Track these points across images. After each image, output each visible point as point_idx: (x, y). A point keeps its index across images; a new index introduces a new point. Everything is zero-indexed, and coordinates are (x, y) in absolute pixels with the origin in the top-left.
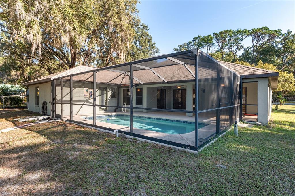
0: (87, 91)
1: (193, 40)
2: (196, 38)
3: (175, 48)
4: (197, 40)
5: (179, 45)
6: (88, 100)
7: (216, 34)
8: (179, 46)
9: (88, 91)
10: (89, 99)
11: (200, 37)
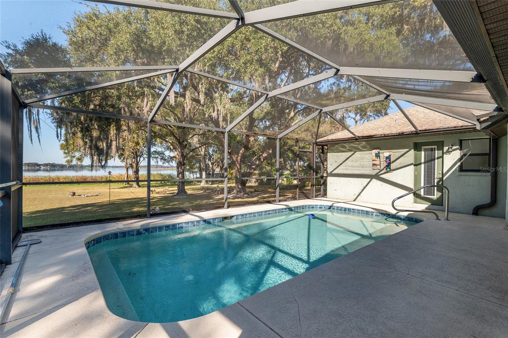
0: (378, 155)
6: (381, 174)
9: (381, 155)
10: (383, 172)
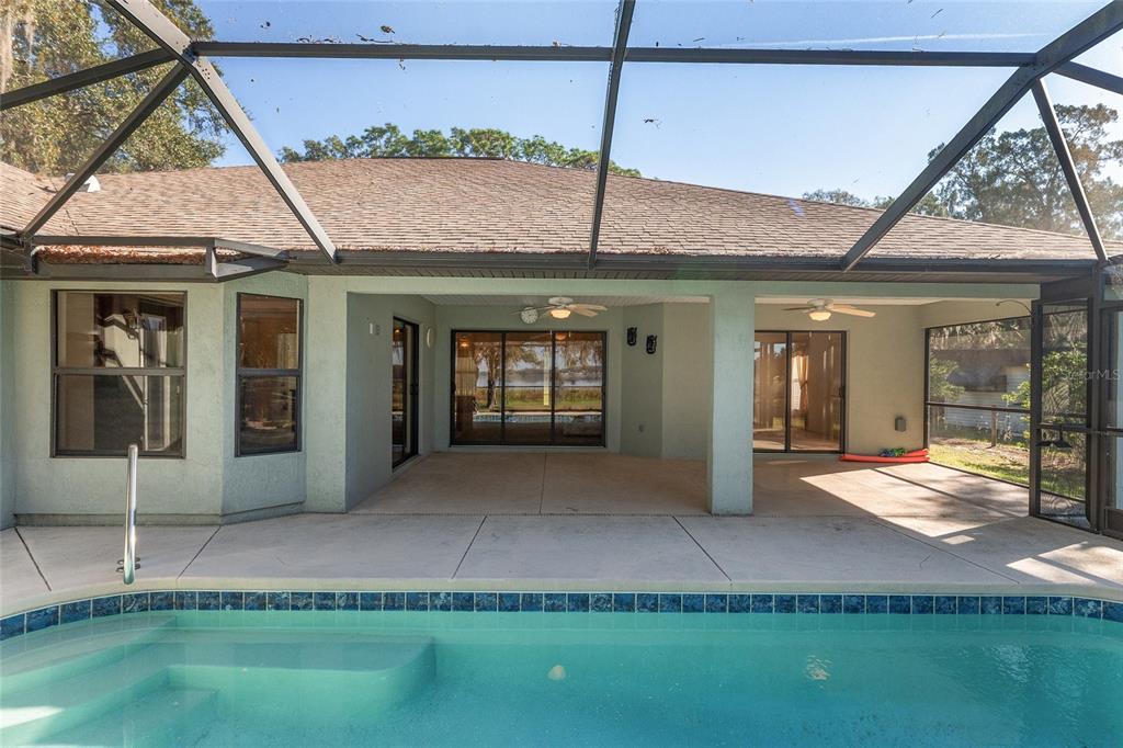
1: (365, 134)
2: (382, 132)
3: (285, 150)
4: (381, 142)
5: (309, 138)
7: (462, 132)
8: (308, 144)
11: (393, 129)
